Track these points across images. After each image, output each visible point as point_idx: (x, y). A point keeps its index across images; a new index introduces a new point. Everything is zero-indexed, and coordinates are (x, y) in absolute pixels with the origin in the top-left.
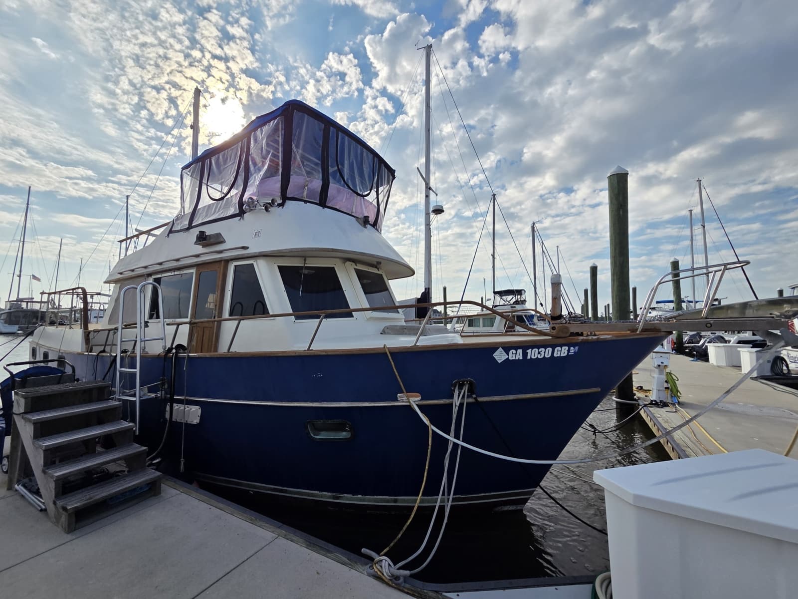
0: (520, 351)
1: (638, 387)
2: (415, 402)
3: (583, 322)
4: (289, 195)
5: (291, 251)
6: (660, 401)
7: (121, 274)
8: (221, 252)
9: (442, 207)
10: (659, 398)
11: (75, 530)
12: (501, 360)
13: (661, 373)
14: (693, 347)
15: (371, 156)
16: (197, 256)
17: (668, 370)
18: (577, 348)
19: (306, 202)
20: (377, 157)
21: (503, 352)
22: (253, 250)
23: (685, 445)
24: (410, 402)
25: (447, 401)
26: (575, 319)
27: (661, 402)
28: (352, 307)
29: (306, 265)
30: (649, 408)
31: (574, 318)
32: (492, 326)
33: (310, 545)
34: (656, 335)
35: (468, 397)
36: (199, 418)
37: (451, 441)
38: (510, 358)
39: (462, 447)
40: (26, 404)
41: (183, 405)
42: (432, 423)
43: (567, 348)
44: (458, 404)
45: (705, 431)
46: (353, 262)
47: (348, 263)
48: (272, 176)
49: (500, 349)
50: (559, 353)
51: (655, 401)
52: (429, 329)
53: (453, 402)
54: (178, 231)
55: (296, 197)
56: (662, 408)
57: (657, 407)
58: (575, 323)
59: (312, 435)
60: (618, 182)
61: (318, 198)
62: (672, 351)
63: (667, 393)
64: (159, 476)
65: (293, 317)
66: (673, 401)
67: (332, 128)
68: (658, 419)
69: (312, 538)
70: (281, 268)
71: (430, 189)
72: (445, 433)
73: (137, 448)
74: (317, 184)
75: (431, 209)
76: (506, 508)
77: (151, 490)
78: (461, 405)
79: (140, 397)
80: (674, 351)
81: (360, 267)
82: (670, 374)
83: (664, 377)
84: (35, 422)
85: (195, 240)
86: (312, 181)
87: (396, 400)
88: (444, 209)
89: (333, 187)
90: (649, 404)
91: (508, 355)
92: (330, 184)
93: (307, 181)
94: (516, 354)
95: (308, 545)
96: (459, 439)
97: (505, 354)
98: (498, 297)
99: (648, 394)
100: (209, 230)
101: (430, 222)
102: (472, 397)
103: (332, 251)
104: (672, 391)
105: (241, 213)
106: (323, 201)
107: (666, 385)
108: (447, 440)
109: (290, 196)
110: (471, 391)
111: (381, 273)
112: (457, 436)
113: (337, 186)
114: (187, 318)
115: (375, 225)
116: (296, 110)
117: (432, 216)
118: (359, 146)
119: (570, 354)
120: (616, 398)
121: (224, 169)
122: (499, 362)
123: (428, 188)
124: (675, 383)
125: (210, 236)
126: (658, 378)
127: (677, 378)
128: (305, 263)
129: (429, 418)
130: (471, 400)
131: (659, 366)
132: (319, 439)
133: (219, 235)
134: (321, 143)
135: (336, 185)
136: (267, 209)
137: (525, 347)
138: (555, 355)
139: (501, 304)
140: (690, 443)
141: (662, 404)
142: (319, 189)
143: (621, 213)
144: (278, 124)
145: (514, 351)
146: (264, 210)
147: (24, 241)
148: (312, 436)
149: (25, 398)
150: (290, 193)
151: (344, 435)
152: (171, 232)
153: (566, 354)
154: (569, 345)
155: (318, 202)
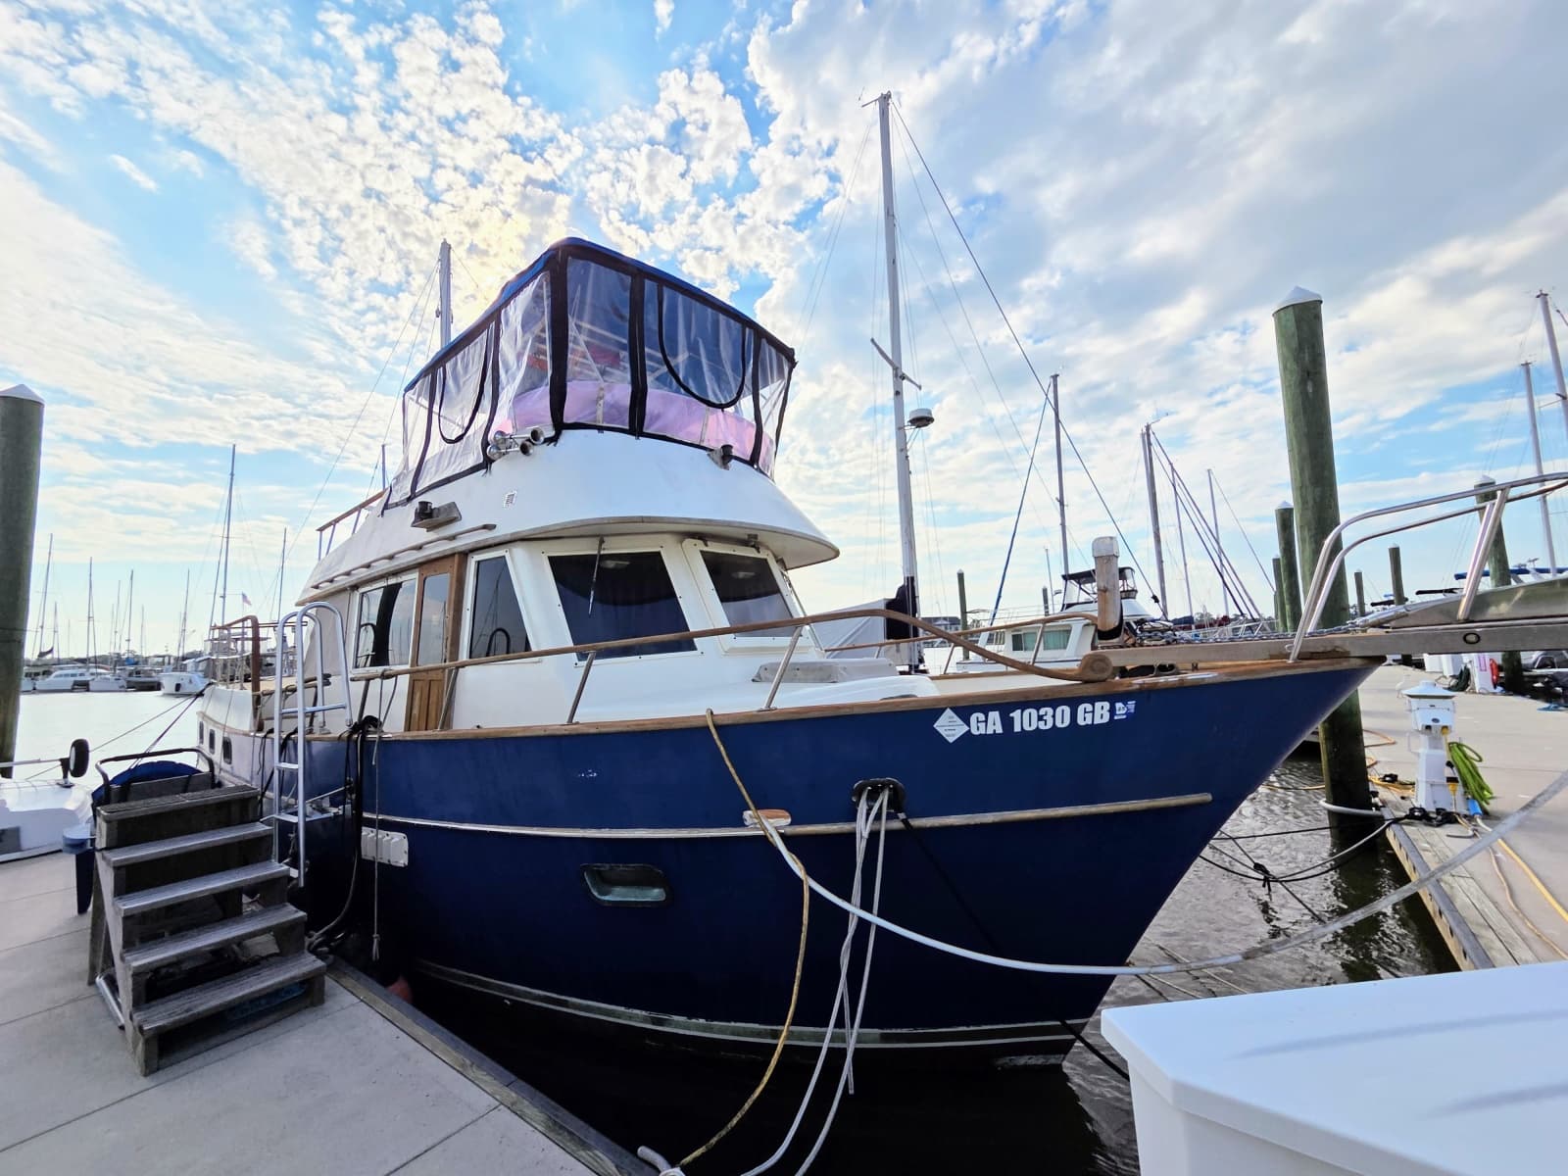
0: (994, 715)
1: (1386, 776)
2: (776, 828)
3: (1171, 641)
4: (568, 418)
5: (565, 527)
6: (1438, 809)
7: (317, 587)
8: (453, 538)
9: (930, 412)
10: (1435, 802)
11: (158, 1069)
12: (953, 735)
13: (1435, 744)
14: (1553, 678)
15: (735, 325)
16: (419, 548)
17: (1451, 738)
18: (1132, 704)
19: (601, 429)
20: (750, 327)
21: (956, 718)
22: (502, 531)
23: (1482, 921)
24: (765, 829)
25: (844, 827)
26: (1152, 634)
27: (1438, 811)
28: (692, 629)
29: (602, 552)
30: (1404, 827)
31: (1150, 632)
32: (1065, 648)
33: (555, 1130)
34: (1338, 667)
35: (890, 817)
36: (407, 856)
37: (853, 914)
38: (975, 732)
39: (879, 928)
40: (109, 830)
41: (375, 830)
42: (809, 872)
43: (1107, 705)
44: (866, 834)
45: (1544, 884)
46: (700, 538)
47: (689, 542)
48: (534, 387)
49: (949, 712)
50: (1089, 716)
51: (1422, 810)
52: (845, 669)
53: (855, 829)
54: (397, 505)
55: (582, 421)
56: (1438, 826)
57: (1426, 825)
58: (1153, 643)
59: (596, 894)
60: (1299, 321)
61: (627, 420)
62: (1495, 687)
63: (1454, 791)
64: (319, 969)
65: (574, 655)
66: (1468, 810)
67: (648, 283)
68: (1422, 853)
69: (563, 1113)
70: (554, 562)
71: (903, 377)
72: (839, 897)
73: (292, 913)
74: (622, 392)
75: (907, 419)
76: (1023, 1060)
77: (305, 996)
78: (874, 836)
79: (305, 816)
80: (1499, 689)
81: (715, 548)
82: (1459, 746)
83: (1444, 754)
84: (119, 864)
85: (412, 518)
86: (610, 388)
87: (741, 824)
88: (933, 416)
89: (655, 398)
90: (1407, 817)
91: (969, 725)
92: (649, 390)
93: (602, 389)
94: (986, 721)
95: (548, 1127)
96: (870, 910)
97: (960, 722)
98: (1073, 585)
99: (1406, 793)
100: (436, 499)
101: (906, 444)
102: (898, 818)
103: (643, 522)
104: (1465, 785)
105: (487, 463)
106: (636, 423)
107: (1449, 772)
108: (846, 913)
109: (569, 422)
110: (895, 805)
111: (765, 557)
112: (866, 905)
113: (664, 392)
114: (407, 664)
115: (753, 460)
116: (572, 256)
117: (910, 431)
118: (709, 310)
119: (1116, 718)
120: (1326, 802)
121: (464, 383)
122: (951, 740)
123: (899, 376)
124: (1474, 767)
125: (439, 509)
126: (1428, 755)
127: (1477, 755)
128: (600, 549)
129: (803, 864)
130: (897, 825)
131: (1428, 727)
132: (609, 901)
133: (452, 506)
134: (626, 313)
135: (659, 391)
136: (524, 450)
137: (1005, 705)
138: (1081, 722)
139: (1082, 600)
140: (1494, 918)
141: (1440, 818)
142: (627, 402)
143: (1310, 389)
144: (540, 286)
145: (982, 717)
146: (520, 453)
147: (228, 538)
148: (595, 896)
149: (108, 821)
150: (569, 416)
151: (656, 894)
152: (386, 507)
153: (1106, 719)
154: (1112, 698)
155: (627, 427)
